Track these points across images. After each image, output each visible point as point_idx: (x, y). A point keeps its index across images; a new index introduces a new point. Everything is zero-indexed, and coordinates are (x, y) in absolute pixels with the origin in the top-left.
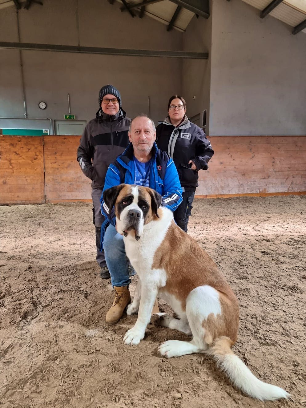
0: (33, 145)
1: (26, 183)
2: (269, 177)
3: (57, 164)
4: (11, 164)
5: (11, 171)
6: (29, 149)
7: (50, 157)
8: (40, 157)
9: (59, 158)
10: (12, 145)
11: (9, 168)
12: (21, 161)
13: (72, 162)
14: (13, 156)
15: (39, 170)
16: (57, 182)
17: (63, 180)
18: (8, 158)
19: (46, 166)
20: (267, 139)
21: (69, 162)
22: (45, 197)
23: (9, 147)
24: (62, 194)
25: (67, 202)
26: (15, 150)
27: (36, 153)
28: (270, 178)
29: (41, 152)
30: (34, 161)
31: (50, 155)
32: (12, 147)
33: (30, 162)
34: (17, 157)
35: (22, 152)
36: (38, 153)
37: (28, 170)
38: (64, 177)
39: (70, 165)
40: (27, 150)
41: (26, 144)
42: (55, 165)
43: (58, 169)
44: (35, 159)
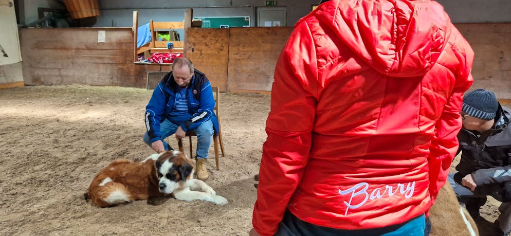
0: (221, 37)
1: (212, 72)
2: (490, 77)
3: (239, 55)
4: (201, 54)
5: (201, 60)
6: (217, 41)
7: (234, 48)
8: (225, 48)
9: (241, 49)
10: (204, 37)
11: (200, 58)
12: (209, 52)
13: (252, 53)
14: (203, 47)
15: (224, 60)
16: (237, 73)
17: (243, 71)
18: (200, 49)
19: (230, 56)
20: (496, 26)
21: (250, 53)
22: (227, 86)
23: (201, 39)
24: (241, 84)
25: (244, 91)
26: (206, 41)
27: (222, 44)
28: (492, 79)
29: (226, 43)
30: (220, 51)
31: (234, 46)
32: (203, 39)
33: (217, 53)
34: (206, 48)
35: (211, 44)
36: (224, 45)
37: (215, 61)
38: (244, 68)
39: (250, 56)
40: (215, 42)
41: (215, 36)
42: (238, 57)
43: (239, 60)
44: (221, 50)
